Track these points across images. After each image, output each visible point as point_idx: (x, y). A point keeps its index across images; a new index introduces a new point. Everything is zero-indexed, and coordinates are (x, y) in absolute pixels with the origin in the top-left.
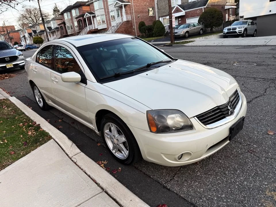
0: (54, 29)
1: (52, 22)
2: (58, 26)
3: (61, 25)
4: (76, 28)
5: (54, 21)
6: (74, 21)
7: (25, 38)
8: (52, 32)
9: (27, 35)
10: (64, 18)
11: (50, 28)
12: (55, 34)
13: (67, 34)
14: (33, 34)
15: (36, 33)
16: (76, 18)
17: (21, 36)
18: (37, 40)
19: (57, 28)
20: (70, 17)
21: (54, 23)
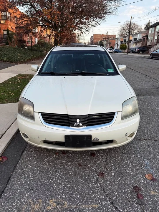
0: (138, 40)
1: (138, 35)
2: (142, 38)
3: (144, 38)
4: (154, 41)
5: (140, 34)
6: (155, 35)
7: (118, 44)
8: (136, 42)
9: (119, 42)
10: (148, 32)
11: (135, 39)
12: (137, 44)
13: (146, 45)
14: (123, 42)
15: (126, 41)
16: (158, 33)
17: (116, 43)
18: (122, 47)
19: (141, 40)
20: (153, 32)
21: (139, 36)
